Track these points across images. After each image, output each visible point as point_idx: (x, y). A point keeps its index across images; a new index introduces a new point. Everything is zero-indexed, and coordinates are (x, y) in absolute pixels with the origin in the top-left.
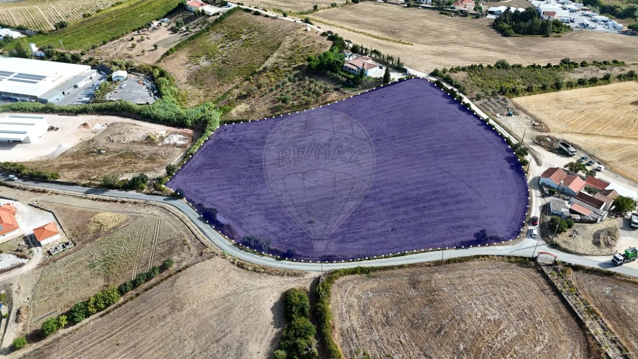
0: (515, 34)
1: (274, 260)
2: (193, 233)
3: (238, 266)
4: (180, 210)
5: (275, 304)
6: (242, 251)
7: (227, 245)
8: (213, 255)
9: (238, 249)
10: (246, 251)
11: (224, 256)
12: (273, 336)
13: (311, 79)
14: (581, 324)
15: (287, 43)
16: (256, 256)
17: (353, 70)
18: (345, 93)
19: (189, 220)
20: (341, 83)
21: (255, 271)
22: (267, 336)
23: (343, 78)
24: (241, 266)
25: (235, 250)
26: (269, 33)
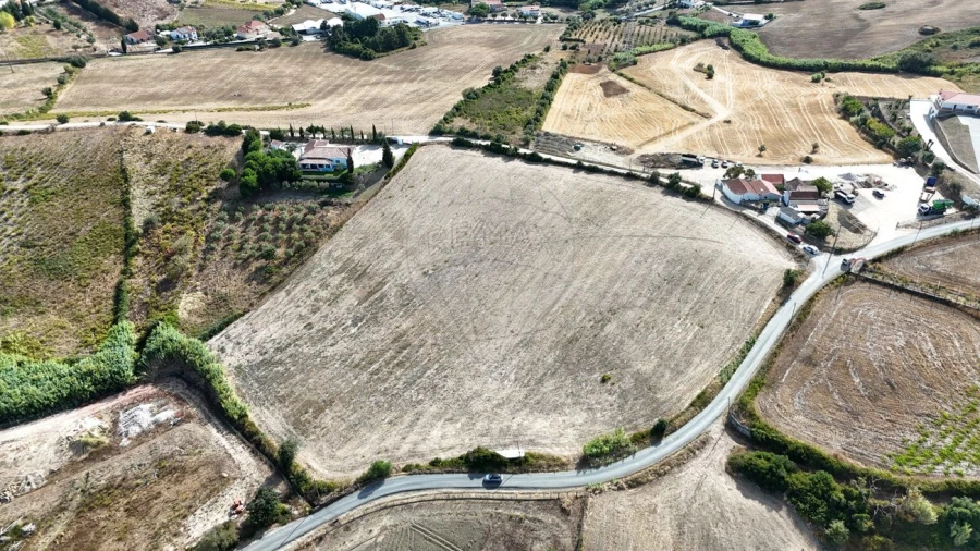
0: (377, 55)
1: (653, 448)
2: (503, 499)
3: (630, 487)
4: (419, 490)
5: (738, 488)
6: (602, 468)
7: (572, 477)
8: (582, 502)
9: (594, 471)
10: (607, 464)
11: (597, 491)
12: (790, 521)
13: (267, 205)
14: (947, 303)
15: (136, 164)
16: (626, 460)
17: (321, 166)
18: (348, 205)
19: (460, 491)
20: (323, 192)
21: (660, 475)
22: (784, 525)
23: (322, 184)
24: (635, 483)
25: (591, 474)
26: (69, 160)
